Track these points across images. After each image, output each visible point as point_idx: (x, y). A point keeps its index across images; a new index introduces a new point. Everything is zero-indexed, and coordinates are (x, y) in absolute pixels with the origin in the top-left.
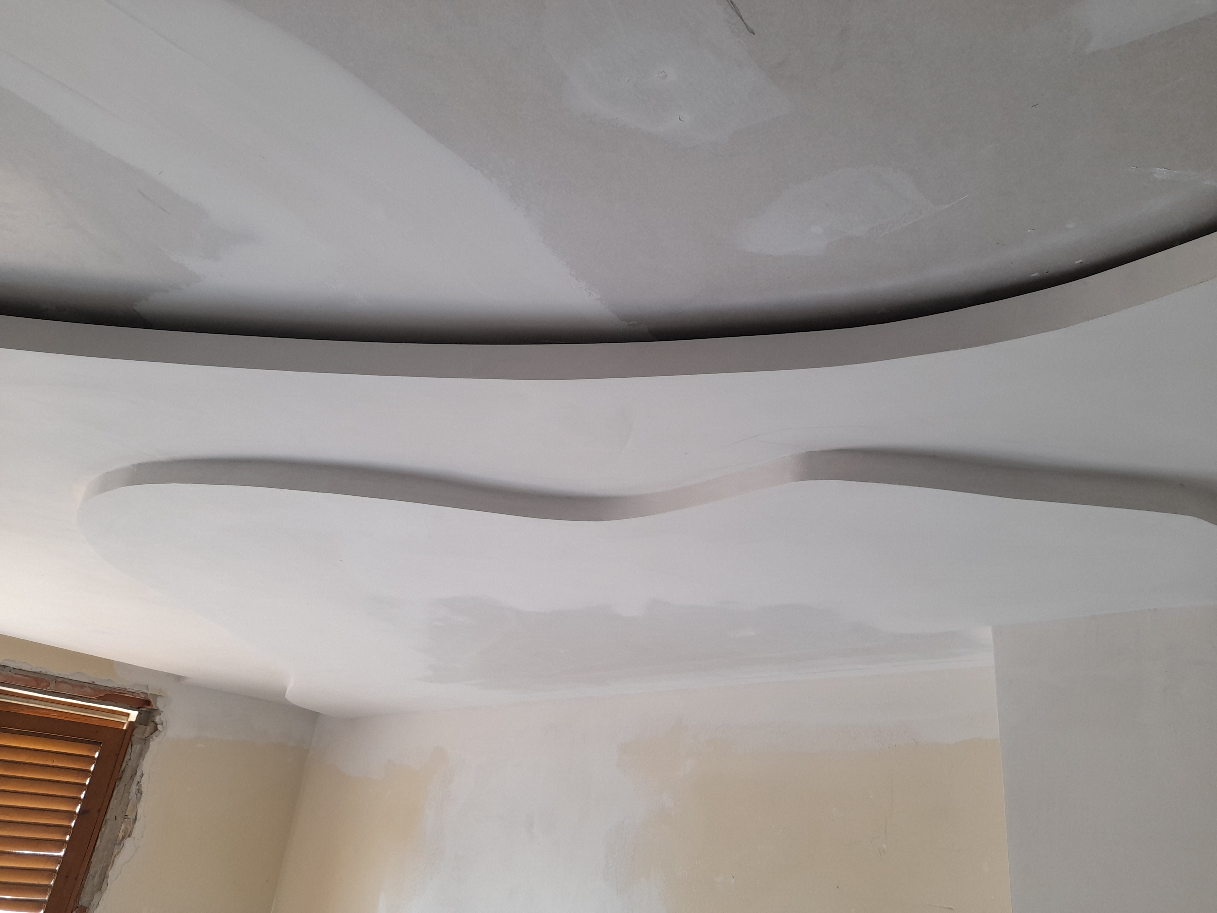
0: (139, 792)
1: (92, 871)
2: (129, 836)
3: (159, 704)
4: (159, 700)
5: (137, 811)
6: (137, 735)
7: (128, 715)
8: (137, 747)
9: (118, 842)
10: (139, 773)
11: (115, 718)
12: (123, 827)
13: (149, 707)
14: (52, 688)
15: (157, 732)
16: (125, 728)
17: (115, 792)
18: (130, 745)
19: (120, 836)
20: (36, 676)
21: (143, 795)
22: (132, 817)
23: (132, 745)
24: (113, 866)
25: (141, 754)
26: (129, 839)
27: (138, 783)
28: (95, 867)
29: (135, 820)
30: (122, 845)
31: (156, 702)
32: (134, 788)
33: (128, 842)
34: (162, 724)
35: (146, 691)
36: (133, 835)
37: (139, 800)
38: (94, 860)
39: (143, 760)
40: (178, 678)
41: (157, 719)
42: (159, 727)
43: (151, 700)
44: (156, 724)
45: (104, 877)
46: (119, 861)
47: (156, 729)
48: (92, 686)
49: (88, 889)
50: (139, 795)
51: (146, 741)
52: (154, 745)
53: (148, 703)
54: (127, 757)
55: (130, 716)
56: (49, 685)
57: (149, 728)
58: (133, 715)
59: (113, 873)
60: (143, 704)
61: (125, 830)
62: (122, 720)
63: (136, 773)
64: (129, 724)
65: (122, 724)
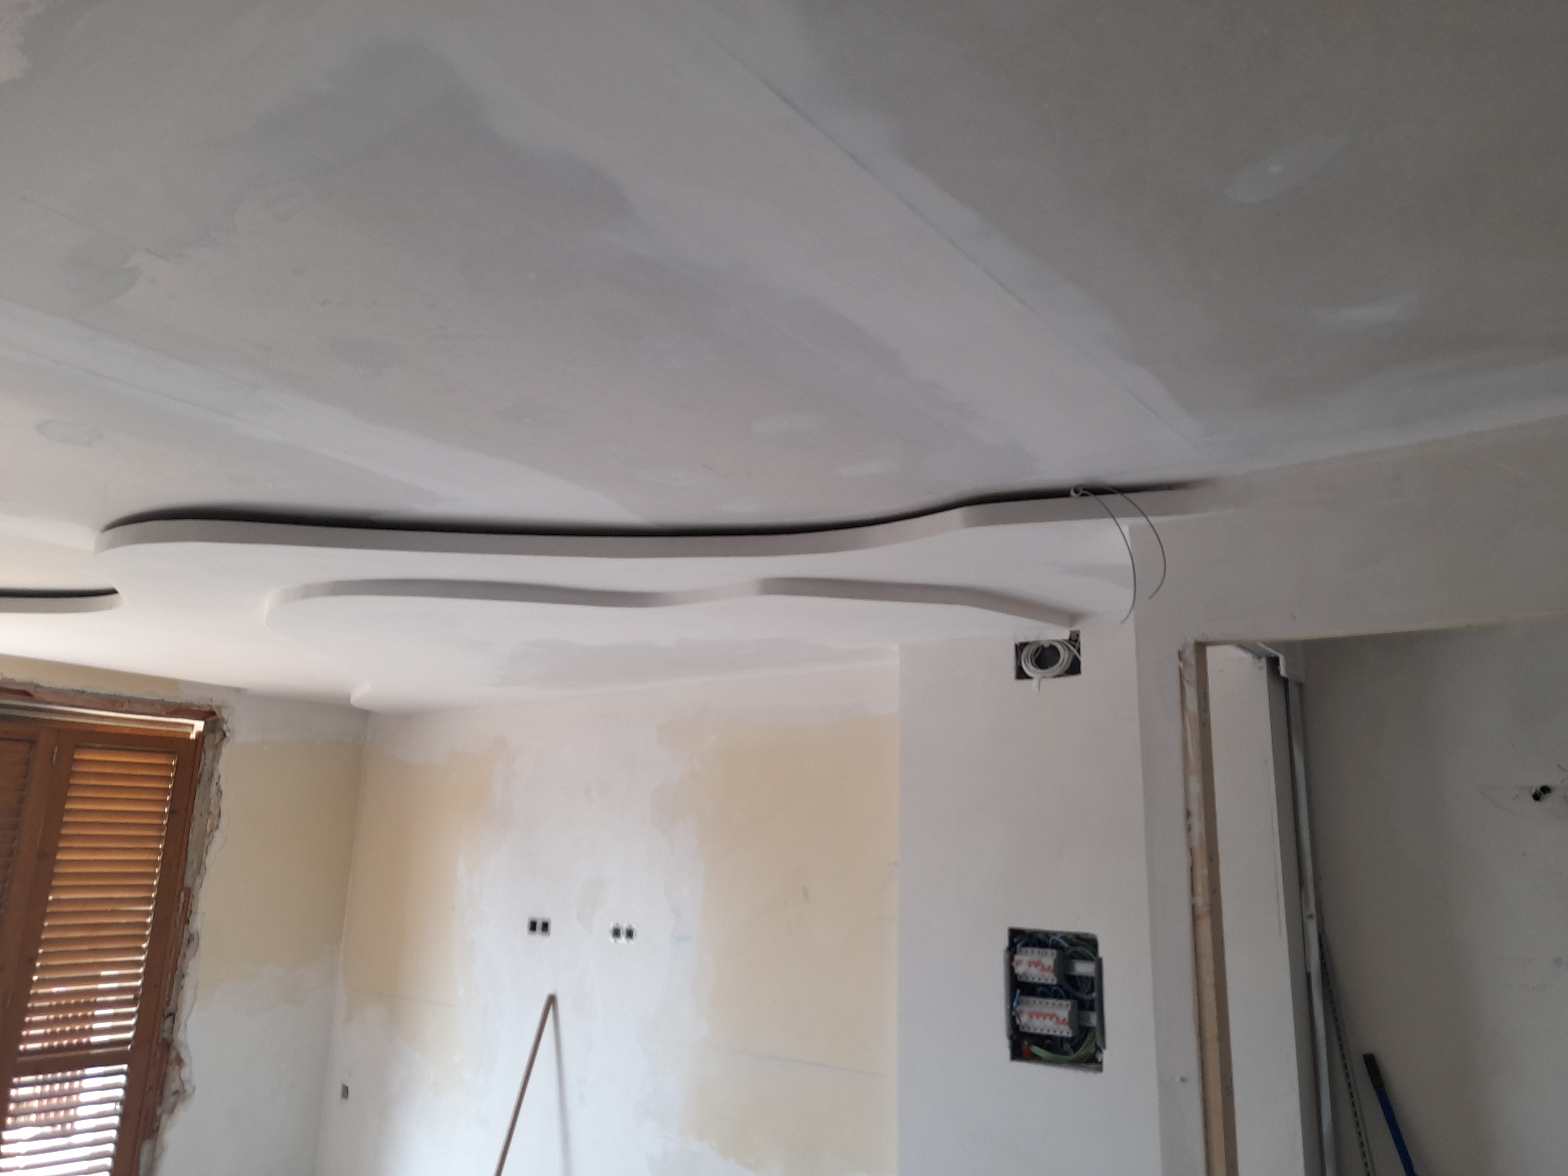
0: (219, 792)
1: (190, 859)
2: (216, 829)
3: (225, 714)
4: (222, 710)
5: (220, 807)
6: (208, 742)
7: (192, 726)
8: (209, 754)
9: (208, 835)
10: (216, 777)
11: (181, 729)
12: (209, 821)
13: (214, 717)
14: (128, 708)
15: (226, 739)
16: (193, 736)
17: (197, 791)
18: (203, 753)
19: (209, 829)
20: (111, 698)
21: (223, 793)
22: (216, 812)
23: (205, 752)
24: (208, 853)
25: (215, 759)
26: (217, 831)
27: (217, 784)
28: (192, 856)
29: (219, 815)
30: (211, 838)
31: (219, 713)
32: (214, 788)
33: (217, 834)
34: (229, 731)
36: (221, 827)
37: (220, 798)
38: (190, 849)
39: (218, 763)
40: (238, 690)
41: (225, 728)
42: (228, 734)
43: (216, 710)
44: (224, 732)
45: (201, 864)
46: (213, 849)
47: (225, 736)
49: (189, 873)
50: (219, 794)
51: (217, 748)
52: (226, 749)
53: (213, 713)
54: (202, 763)
55: (194, 727)
56: (123, 706)
57: (218, 736)
58: (199, 725)
59: (209, 860)
60: (210, 715)
61: (212, 824)
62: (188, 730)
63: (212, 776)
64: (199, 734)
65: (189, 734)
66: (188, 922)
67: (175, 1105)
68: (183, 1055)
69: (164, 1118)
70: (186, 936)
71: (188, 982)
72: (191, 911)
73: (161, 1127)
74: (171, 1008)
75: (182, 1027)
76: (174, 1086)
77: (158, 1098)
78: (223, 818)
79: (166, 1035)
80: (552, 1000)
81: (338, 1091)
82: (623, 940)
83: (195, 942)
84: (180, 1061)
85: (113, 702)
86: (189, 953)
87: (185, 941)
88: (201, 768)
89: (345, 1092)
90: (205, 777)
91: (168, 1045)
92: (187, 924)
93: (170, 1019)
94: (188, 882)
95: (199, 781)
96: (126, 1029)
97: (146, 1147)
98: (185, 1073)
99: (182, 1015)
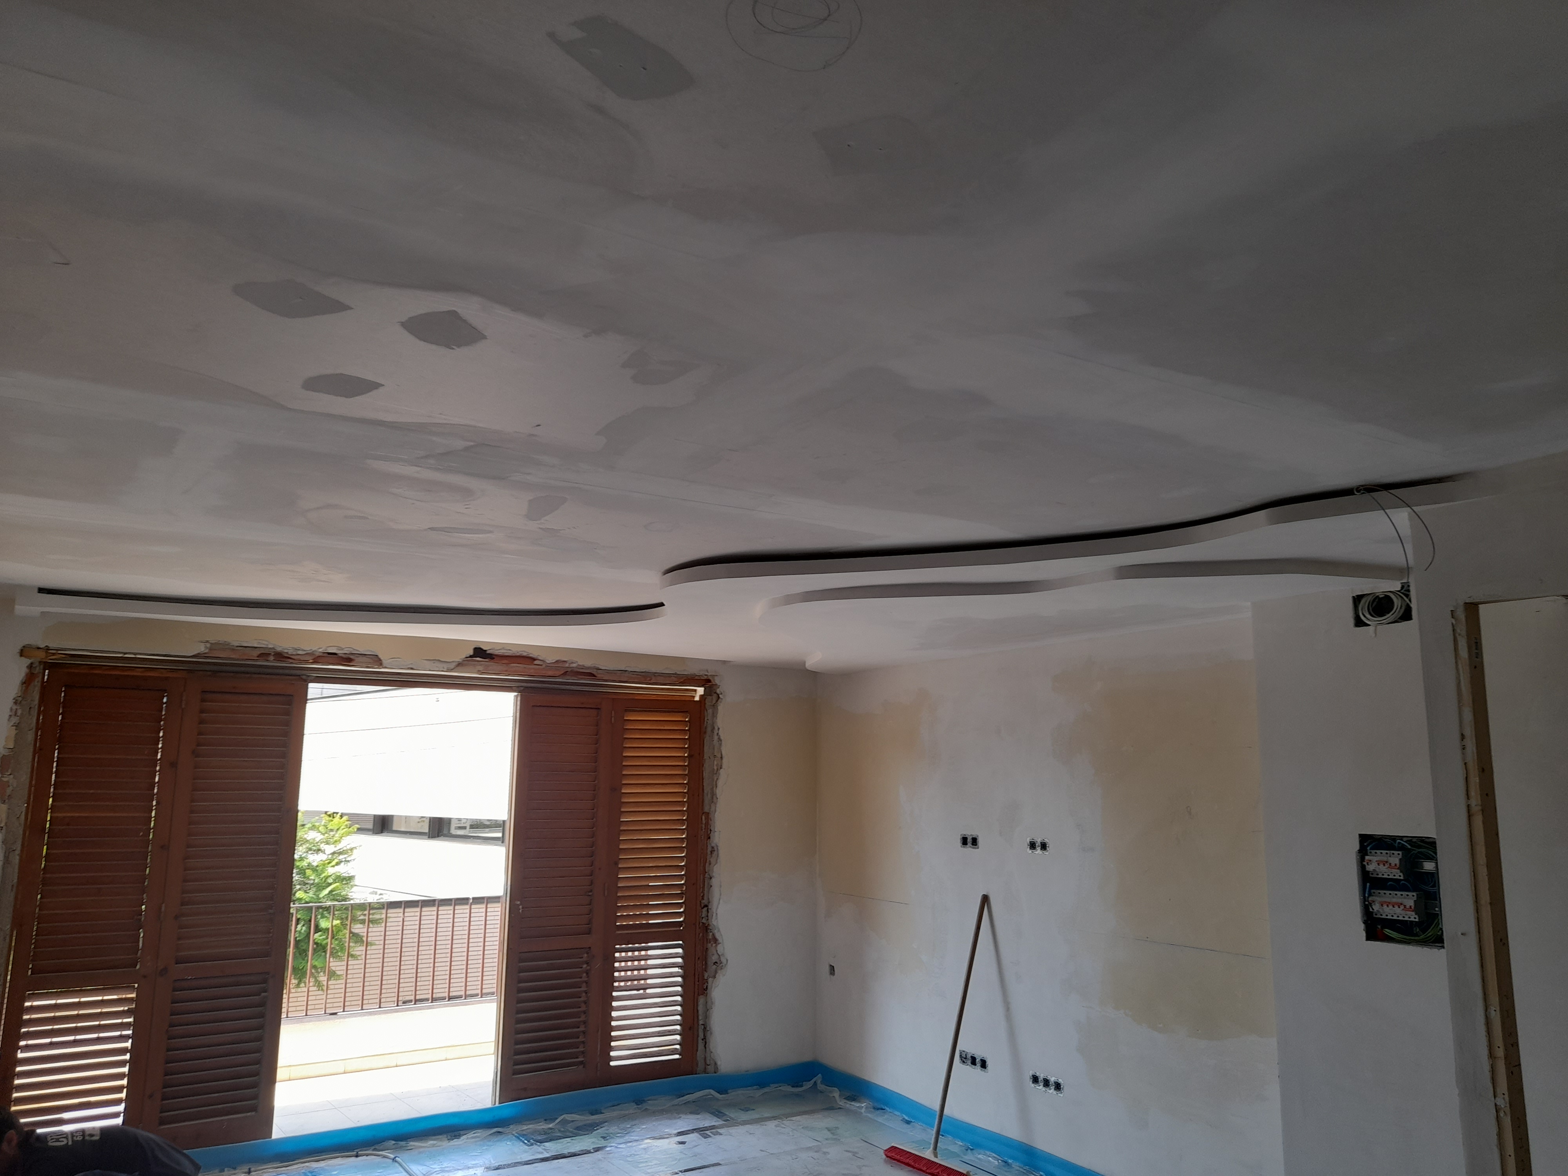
0: (720, 740)
1: (705, 791)
2: (721, 768)
3: (717, 681)
4: (716, 678)
5: (721, 752)
6: (708, 703)
7: (695, 691)
8: (710, 711)
9: (716, 772)
10: (716, 728)
11: (689, 693)
12: (715, 763)
13: (710, 684)
15: (720, 700)
16: (697, 698)
17: (705, 742)
18: (705, 710)
19: (715, 768)
20: (643, 674)
21: (723, 741)
22: (719, 756)
23: (707, 710)
24: (717, 788)
25: (714, 715)
26: (722, 770)
27: (718, 734)
28: (707, 789)
29: (722, 758)
30: (718, 775)
31: (714, 680)
32: (716, 738)
33: (722, 773)
34: (721, 694)
35: (707, 674)
36: (724, 766)
37: (721, 745)
38: (704, 784)
39: (716, 719)
40: (724, 662)
41: (718, 692)
42: (720, 696)
43: (711, 678)
44: (718, 695)
45: (713, 794)
46: (720, 784)
47: (719, 697)
48: (675, 675)
49: (706, 802)
50: (720, 742)
51: (714, 706)
52: (721, 708)
53: (709, 681)
54: (706, 719)
55: (697, 692)
56: (650, 680)
57: (715, 697)
58: (700, 691)
59: (718, 792)
60: (706, 682)
61: (717, 765)
62: (692, 694)
63: (714, 728)
64: (701, 696)
65: (694, 697)
66: (709, 838)
67: (716, 972)
68: (717, 936)
69: (710, 980)
70: (709, 849)
71: (715, 882)
72: (711, 830)
73: (709, 987)
74: (705, 902)
75: (714, 915)
76: (715, 958)
77: (704, 967)
78: (724, 760)
79: (704, 921)
80: (985, 899)
81: (827, 968)
82: (1038, 851)
83: (715, 853)
84: (715, 940)
85: (646, 677)
86: (713, 860)
87: (709, 853)
88: (705, 723)
89: (832, 968)
90: (709, 729)
91: (706, 928)
92: (709, 840)
93: (706, 909)
94: (706, 809)
95: (705, 733)
96: (679, 914)
97: (701, 1000)
98: (720, 948)
99: (714, 905)
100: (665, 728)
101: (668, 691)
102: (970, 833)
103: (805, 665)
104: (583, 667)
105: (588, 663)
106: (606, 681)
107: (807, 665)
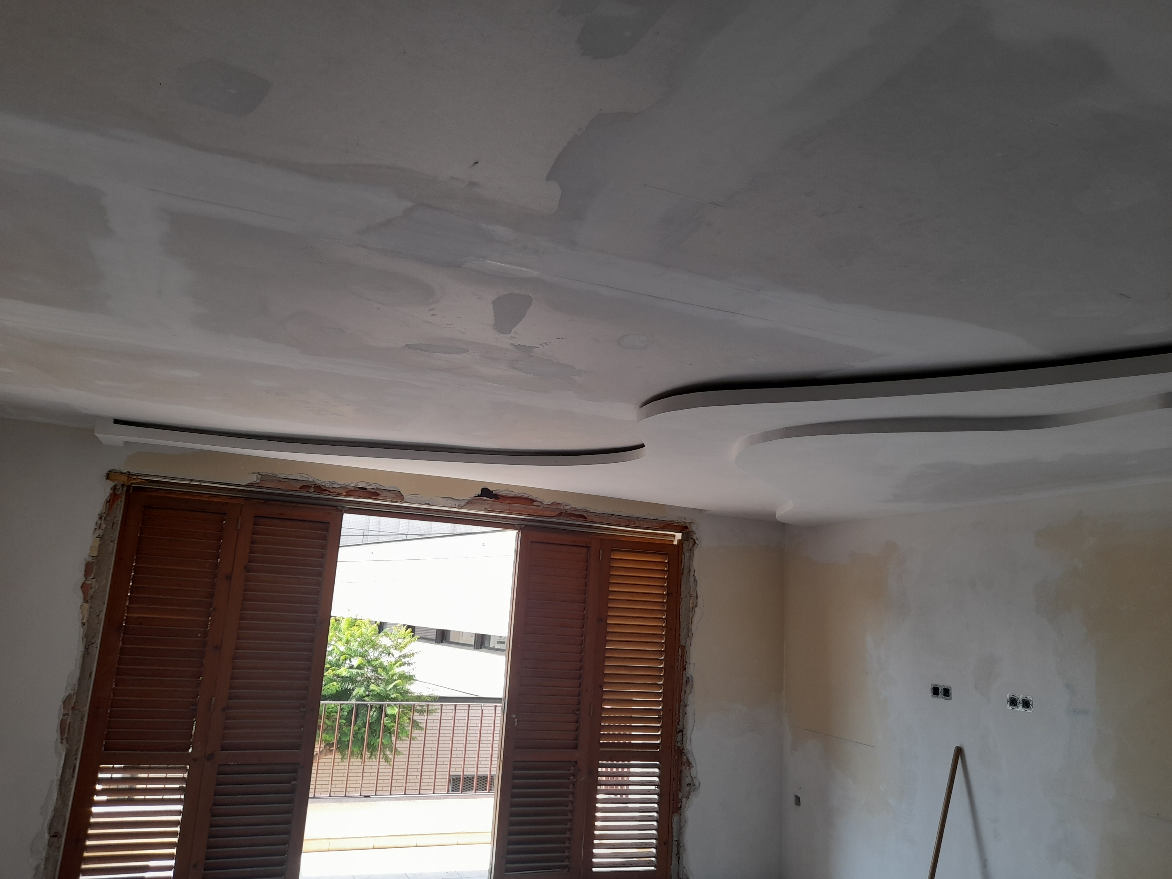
0: (695, 581)
1: (682, 627)
2: (696, 606)
3: (694, 528)
4: (692, 525)
5: (697, 592)
6: (685, 547)
7: (674, 536)
8: (687, 555)
9: (691, 610)
10: (692, 570)
11: (668, 538)
12: (691, 602)
13: (687, 530)
14: (637, 525)
15: (696, 545)
16: (675, 543)
17: (682, 582)
19: (691, 606)
20: (627, 518)
21: (698, 582)
22: (695, 595)
23: (684, 554)
24: (693, 624)
25: (691, 558)
27: (693, 575)
28: (683, 625)
29: (697, 597)
30: (693, 613)
31: (691, 527)
32: (692, 579)
33: (697, 609)
34: (697, 540)
35: (685, 521)
36: (699, 605)
37: (696, 585)
38: (681, 620)
39: (693, 562)
40: (700, 511)
41: (694, 538)
42: (696, 541)
43: (688, 526)
44: (694, 540)
45: (689, 630)
46: (695, 620)
47: (695, 543)
48: (656, 521)
49: (683, 636)
50: (695, 583)
51: (691, 550)
52: (697, 552)
53: (686, 527)
54: (683, 561)
55: (676, 537)
56: (634, 524)
57: (691, 542)
58: (679, 536)
59: (694, 627)
60: (683, 528)
61: (693, 603)
62: (671, 538)
63: (690, 570)
64: (679, 541)
65: (673, 541)
66: (685, 669)
67: (689, 793)
68: (691, 760)
69: (684, 800)
70: (685, 679)
71: (689, 709)
72: (686, 662)
73: (683, 807)
74: (680, 727)
75: (689, 740)
76: (688, 780)
77: (678, 787)
78: (699, 600)
79: (679, 745)
80: (959, 752)
81: (793, 800)
82: (1020, 708)
83: (690, 683)
84: (689, 764)
85: (630, 521)
86: (688, 690)
87: (684, 682)
88: (683, 565)
89: (798, 801)
90: (686, 571)
91: (681, 752)
92: (684, 671)
93: (681, 734)
94: (682, 643)
95: (682, 574)
96: (656, 737)
97: (676, 818)
98: (693, 771)
99: (688, 731)
100: (647, 568)
101: (650, 535)
102: (942, 684)
103: (775, 515)
104: (576, 509)
105: (580, 506)
106: (596, 523)
107: (777, 516)
